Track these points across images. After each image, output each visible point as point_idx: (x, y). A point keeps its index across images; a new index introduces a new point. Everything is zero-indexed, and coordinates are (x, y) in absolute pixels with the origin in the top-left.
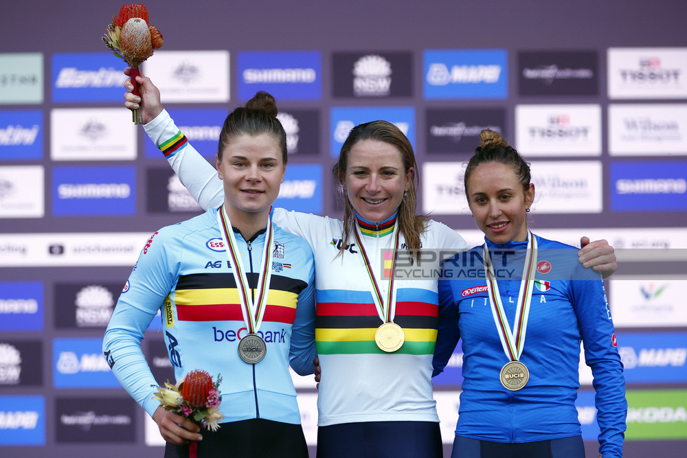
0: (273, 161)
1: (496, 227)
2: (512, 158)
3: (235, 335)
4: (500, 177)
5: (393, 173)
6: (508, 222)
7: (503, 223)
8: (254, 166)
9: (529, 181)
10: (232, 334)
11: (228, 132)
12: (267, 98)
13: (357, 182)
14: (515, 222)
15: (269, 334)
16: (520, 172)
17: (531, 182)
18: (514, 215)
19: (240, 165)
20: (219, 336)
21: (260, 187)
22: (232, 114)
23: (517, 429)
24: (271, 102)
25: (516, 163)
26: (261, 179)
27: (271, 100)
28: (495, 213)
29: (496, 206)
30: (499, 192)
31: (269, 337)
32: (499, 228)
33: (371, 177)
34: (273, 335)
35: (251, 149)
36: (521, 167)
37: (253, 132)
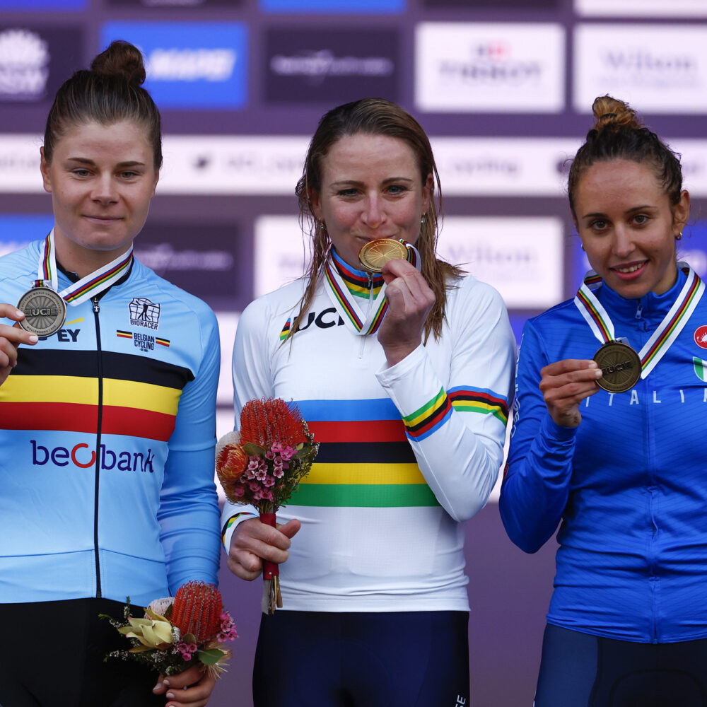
0: (139, 167)
1: (625, 271)
2: (649, 152)
3: (67, 456)
4: (631, 185)
5: (403, 188)
6: (646, 262)
7: (636, 264)
8: (106, 177)
9: (680, 186)
10: (63, 453)
11: (63, 114)
12: (128, 53)
13: (344, 209)
14: (658, 261)
15: (125, 457)
16: (665, 175)
17: (683, 188)
18: (656, 251)
19: (83, 173)
20: (41, 456)
21: (117, 211)
22: (69, 82)
23: (664, 620)
24: (135, 61)
25: (657, 159)
26: (117, 198)
27: (135, 56)
28: (624, 247)
29: (625, 236)
30: (628, 212)
31: (125, 461)
32: (629, 272)
33: (368, 197)
34: (133, 458)
35: (101, 146)
36: (666, 164)
37: (105, 117)
